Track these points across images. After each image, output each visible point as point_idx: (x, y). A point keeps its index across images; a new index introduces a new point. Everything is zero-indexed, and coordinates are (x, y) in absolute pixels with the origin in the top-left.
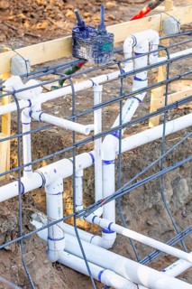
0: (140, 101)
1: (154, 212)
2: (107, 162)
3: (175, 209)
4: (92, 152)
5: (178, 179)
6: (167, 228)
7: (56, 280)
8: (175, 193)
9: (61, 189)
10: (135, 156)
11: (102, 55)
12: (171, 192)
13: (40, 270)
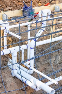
0: (43, 30)
1: (48, 65)
2: (32, 48)
3: (55, 64)
4: (27, 45)
5: (57, 55)
6: (51, 70)
7: (13, 82)
8: (55, 60)
9: (16, 55)
10: (43, 47)
11: (30, 16)
12: (54, 59)
13: (8, 78)
